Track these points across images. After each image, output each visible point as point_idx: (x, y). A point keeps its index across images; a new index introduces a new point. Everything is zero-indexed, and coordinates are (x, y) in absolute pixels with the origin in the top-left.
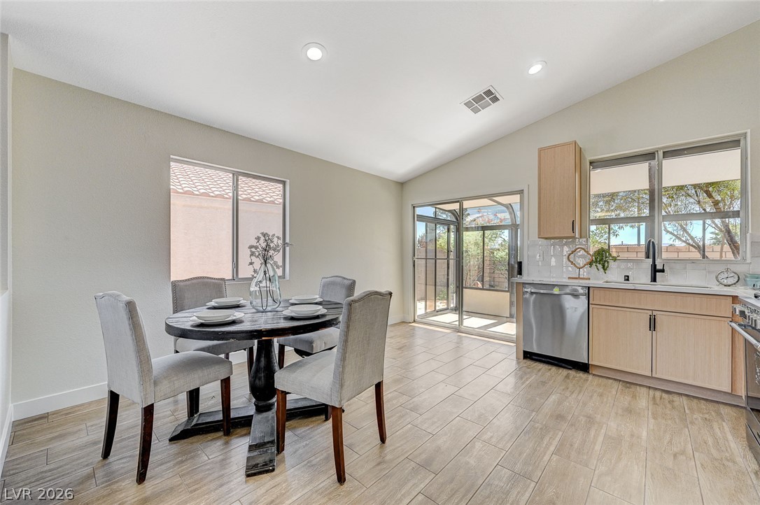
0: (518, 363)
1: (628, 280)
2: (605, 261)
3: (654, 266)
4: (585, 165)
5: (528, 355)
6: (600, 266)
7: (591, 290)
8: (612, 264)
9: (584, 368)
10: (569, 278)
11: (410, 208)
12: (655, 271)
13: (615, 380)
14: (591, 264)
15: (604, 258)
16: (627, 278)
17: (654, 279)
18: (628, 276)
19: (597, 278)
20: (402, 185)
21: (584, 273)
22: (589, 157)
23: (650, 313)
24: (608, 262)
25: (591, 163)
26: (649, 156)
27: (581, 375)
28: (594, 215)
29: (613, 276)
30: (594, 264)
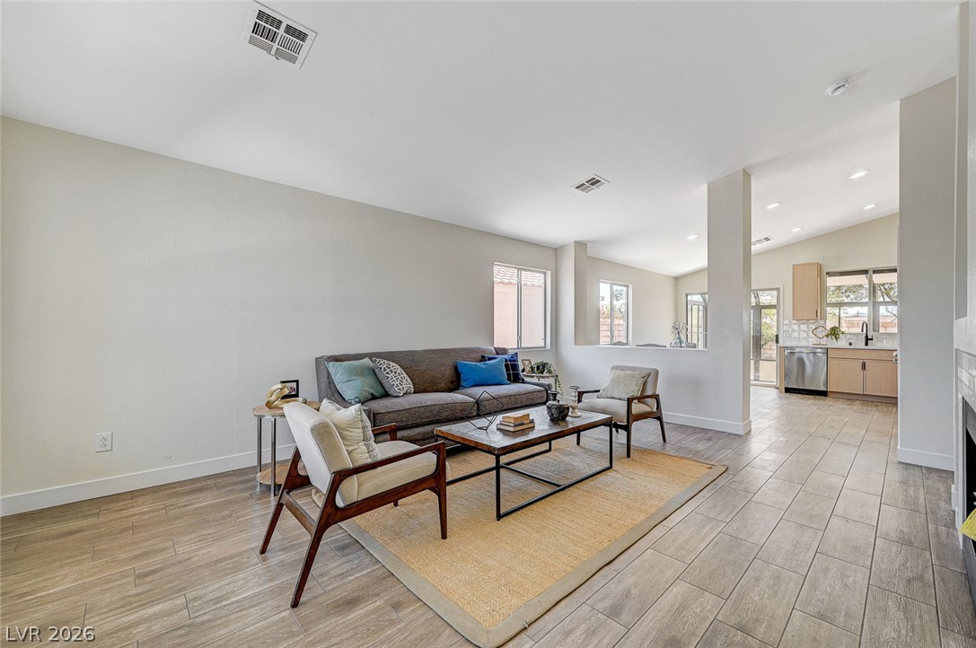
0: (780, 397)
2: (837, 334)
3: (867, 336)
4: (822, 273)
5: (788, 390)
6: (833, 337)
7: (828, 350)
8: (841, 335)
9: (824, 394)
10: (814, 344)
11: (685, 296)
12: (867, 339)
13: (842, 398)
14: (827, 336)
15: (836, 332)
16: (851, 344)
17: (867, 344)
18: (851, 342)
19: (832, 343)
20: (677, 279)
21: (824, 341)
22: (826, 270)
23: (863, 361)
24: (839, 335)
25: (827, 273)
26: (866, 272)
27: (822, 397)
28: (829, 300)
29: (842, 343)
30: (830, 336)
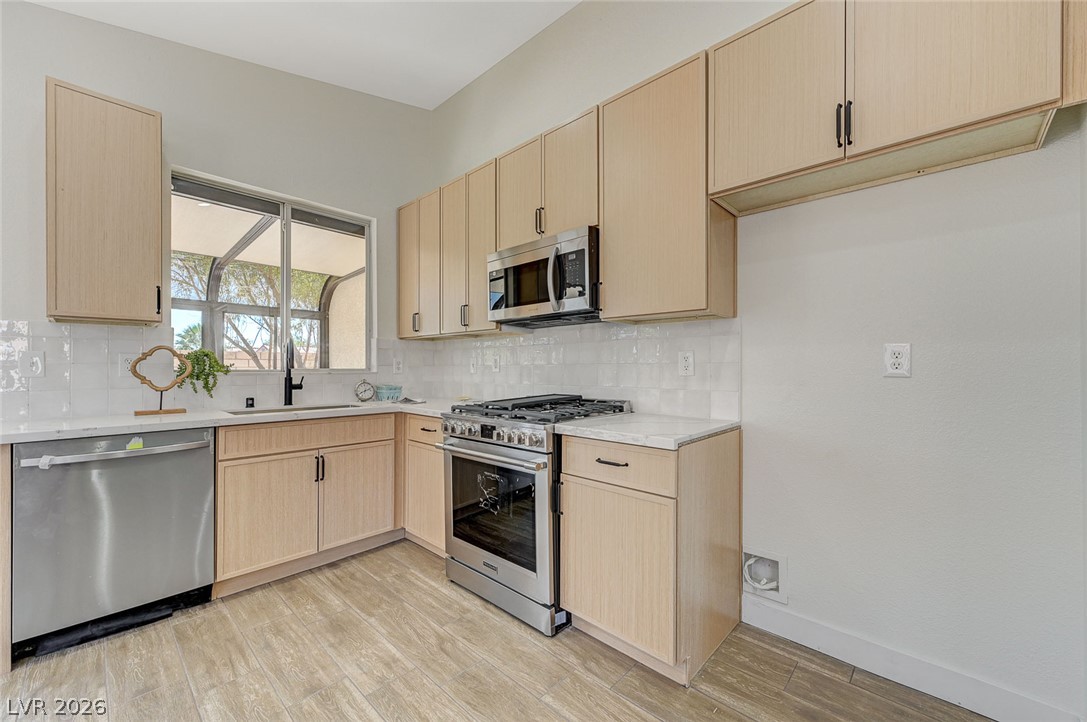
1: (252, 405)
2: (208, 375)
3: (289, 380)
6: (200, 384)
7: (221, 434)
8: (222, 378)
10: (137, 414)
12: (290, 387)
13: (262, 587)
15: (207, 368)
16: (250, 403)
17: (288, 400)
18: (252, 399)
23: (315, 453)
24: (214, 376)
26: (271, 206)
27: (198, 615)
30: (188, 380)
